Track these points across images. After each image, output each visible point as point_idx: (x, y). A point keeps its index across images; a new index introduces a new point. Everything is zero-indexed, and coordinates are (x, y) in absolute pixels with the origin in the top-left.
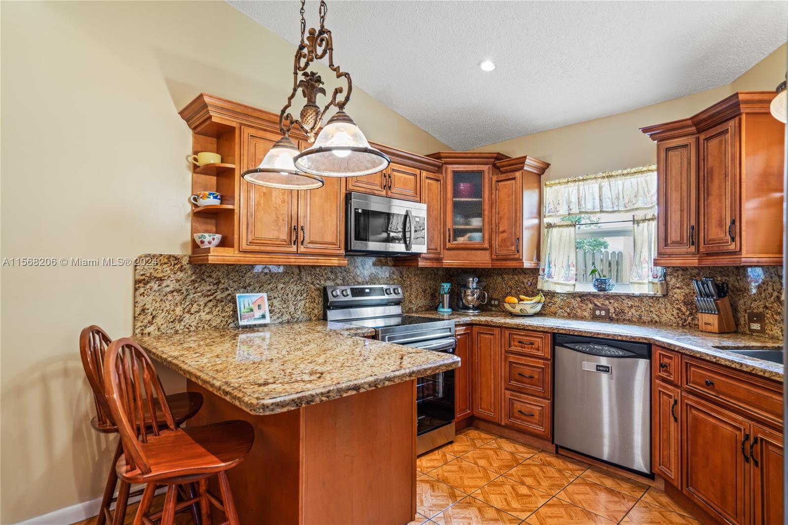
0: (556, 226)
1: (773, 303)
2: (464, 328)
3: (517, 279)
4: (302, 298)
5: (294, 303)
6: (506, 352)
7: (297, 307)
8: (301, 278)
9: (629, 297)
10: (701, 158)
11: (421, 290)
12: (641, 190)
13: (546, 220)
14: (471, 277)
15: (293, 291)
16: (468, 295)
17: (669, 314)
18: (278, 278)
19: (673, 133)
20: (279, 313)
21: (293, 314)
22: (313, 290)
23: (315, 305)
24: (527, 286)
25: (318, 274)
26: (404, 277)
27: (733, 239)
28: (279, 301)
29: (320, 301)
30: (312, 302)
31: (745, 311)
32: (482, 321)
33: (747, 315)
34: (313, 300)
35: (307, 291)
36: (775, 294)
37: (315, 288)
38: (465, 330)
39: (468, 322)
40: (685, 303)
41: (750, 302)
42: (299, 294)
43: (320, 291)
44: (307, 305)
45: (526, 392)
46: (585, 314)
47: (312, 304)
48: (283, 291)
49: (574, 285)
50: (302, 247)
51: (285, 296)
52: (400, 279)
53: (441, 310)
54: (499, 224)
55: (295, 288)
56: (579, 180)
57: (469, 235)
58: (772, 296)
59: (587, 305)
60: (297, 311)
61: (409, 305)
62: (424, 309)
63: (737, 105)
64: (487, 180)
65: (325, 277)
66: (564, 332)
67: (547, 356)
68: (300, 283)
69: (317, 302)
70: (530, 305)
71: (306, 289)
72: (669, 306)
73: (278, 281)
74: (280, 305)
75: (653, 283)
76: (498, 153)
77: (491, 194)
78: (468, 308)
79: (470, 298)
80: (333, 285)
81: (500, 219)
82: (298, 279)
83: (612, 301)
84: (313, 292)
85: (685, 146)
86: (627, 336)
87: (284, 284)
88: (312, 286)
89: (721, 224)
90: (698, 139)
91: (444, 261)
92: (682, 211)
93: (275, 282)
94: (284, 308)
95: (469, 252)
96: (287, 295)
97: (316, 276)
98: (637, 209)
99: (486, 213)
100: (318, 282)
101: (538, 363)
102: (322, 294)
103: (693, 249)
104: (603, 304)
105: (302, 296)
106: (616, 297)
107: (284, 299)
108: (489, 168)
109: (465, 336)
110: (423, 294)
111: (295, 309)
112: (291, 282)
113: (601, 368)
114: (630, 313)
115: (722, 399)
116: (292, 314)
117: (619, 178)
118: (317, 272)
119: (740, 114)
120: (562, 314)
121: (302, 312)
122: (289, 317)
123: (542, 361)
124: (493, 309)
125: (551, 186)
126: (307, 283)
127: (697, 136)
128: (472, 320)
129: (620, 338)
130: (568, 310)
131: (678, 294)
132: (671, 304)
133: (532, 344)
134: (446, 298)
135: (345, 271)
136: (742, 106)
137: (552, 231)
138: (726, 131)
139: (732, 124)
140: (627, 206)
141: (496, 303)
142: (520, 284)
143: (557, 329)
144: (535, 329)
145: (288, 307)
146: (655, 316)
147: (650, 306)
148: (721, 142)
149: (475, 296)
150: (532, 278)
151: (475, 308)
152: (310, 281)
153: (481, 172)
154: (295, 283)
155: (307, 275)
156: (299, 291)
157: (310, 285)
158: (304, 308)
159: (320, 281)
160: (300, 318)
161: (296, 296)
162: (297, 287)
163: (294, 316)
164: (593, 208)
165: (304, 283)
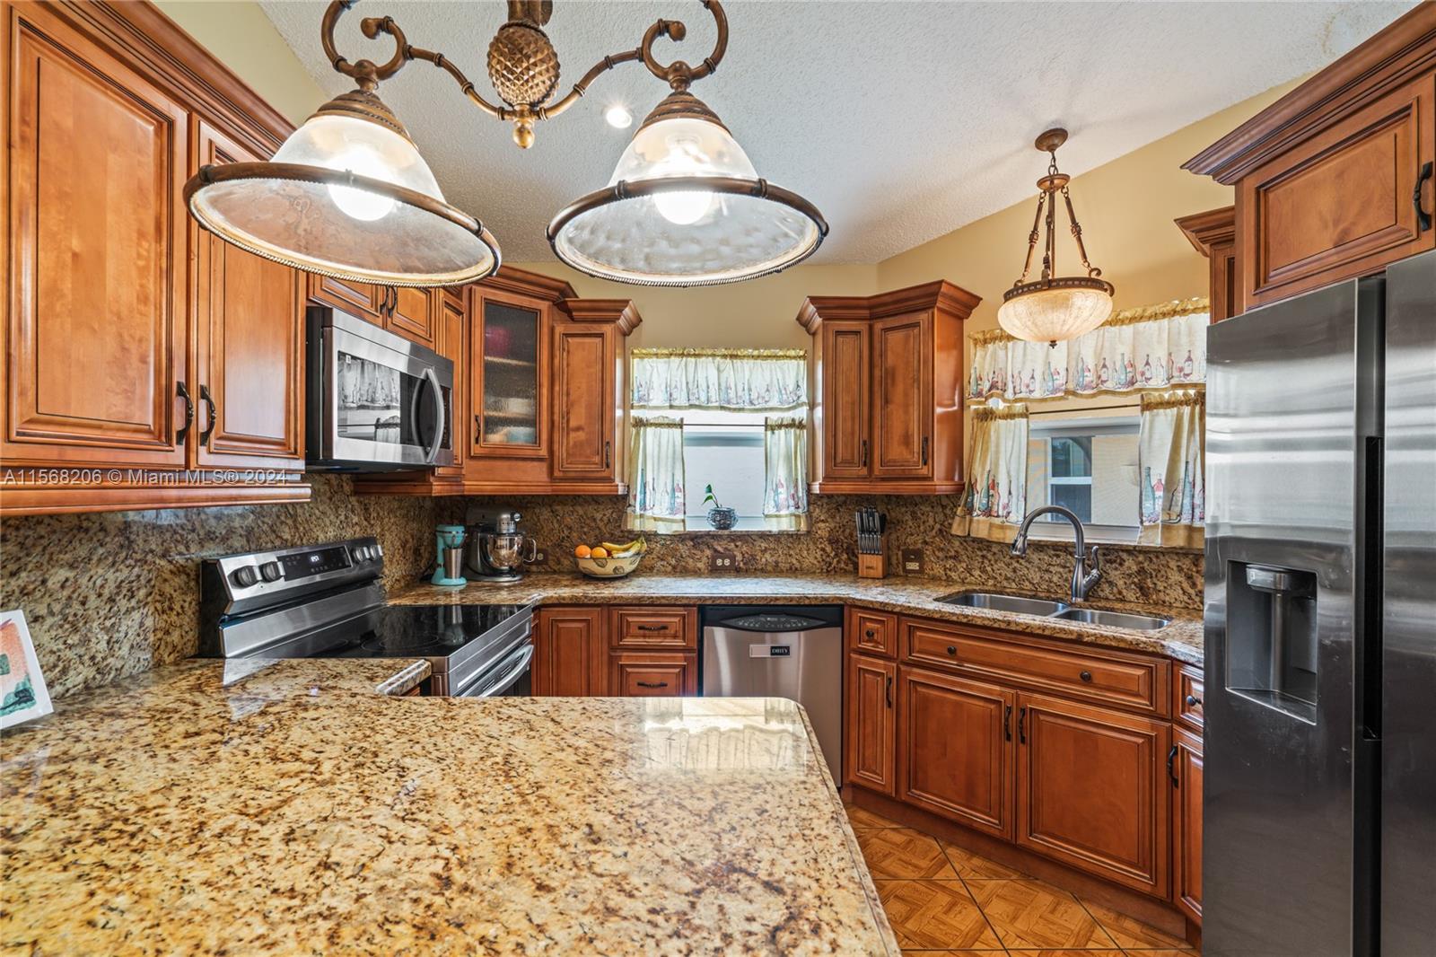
0: (652, 425)
1: (934, 537)
3: (581, 512)
4: (133, 602)
5: (108, 623)
6: (612, 648)
7: (116, 636)
8: (131, 542)
9: (764, 536)
10: (877, 352)
11: (399, 543)
12: (775, 382)
13: (634, 413)
14: (505, 512)
15: (102, 586)
16: (502, 547)
17: (811, 557)
18: (49, 550)
20: (55, 666)
21: (104, 659)
22: (167, 576)
23: (174, 618)
24: (601, 524)
25: (182, 527)
26: (372, 517)
27: (925, 463)
28: (51, 626)
29: (186, 605)
30: (163, 612)
31: (899, 548)
32: (564, 598)
33: (900, 553)
34: (167, 603)
35: (149, 581)
36: (938, 526)
37: (172, 567)
40: (830, 542)
41: (904, 537)
42: (124, 592)
43: (188, 575)
44: (149, 622)
46: (700, 565)
47: (165, 617)
48: (66, 593)
49: (683, 521)
50: (203, 450)
51: (76, 606)
52: (365, 523)
53: (445, 581)
54: (568, 413)
55: (110, 575)
56: (689, 355)
57: (506, 430)
58: (933, 528)
59: (702, 551)
60: (117, 646)
62: (403, 584)
63: (936, 294)
64: (545, 330)
65: (202, 533)
66: (723, 602)
67: (691, 645)
68: (126, 558)
69: (177, 607)
70: (625, 558)
71: (145, 572)
72: (812, 546)
73: (51, 559)
74: (56, 638)
75: (796, 516)
76: (567, 284)
77: (552, 357)
78: (500, 573)
79: (503, 552)
81: (570, 405)
82: (122, 546)
83: (739, 543)
84: (165, 580)
85: (857, 333)
86: (816, 598)
87: (72, 566)
88: (163, 563)
89: (906, 440)
90: (871, 328)
91: (466, 483)
92: (853, 419)
93: (39, 566)
94: (70, 647)
95: (513, 463)
96: (83, 603)
97: (174, 532)
98: (771, 409)
99: (545, 391)
100: (182, 548)
101: (674, 658)
102: (192, 584)
103: (864, 471)
104: (726, 549)
105: (133, 597)
106: (746, 537)
107: (70, 619)
108: (549, 307)
110: (401, 551)
111: (108, 643)
112: (95, 558)
113: (777, 651)
114: (764, 560)
115: (968, 667)
116: (99, 658)
117: (745, 361)
119: (933, 307)
120: (663, 569)
121: (132, 647)
122: (91, 672)
123: (681, 655)
124: (534, 568)
125: (642, 357)
126: (149, 557)
127: (868, 322)
129: (807, 602)
130: (673, 562)
131: (823, 530)
132: (815, 543)
133: (665, 628)
134: (456, 556)
136: (940, 298)
137: (645, 432)
138: (917, 325)
139: (923, 317)
140: (756, 402)
142: (588, 521)
143: (711, 598)
144: (673, 602)
145: (85, 641)
146: (794, 561)
147: (789, 548)
148: (907, 338)
149: (516, 548)
150: (610, 511)
151: (512, 572)
152: (159, 550)
153: (535, 313)
154: (111, 559)
155: (148, 535)
156: (123, 584)
157: (157, 561)
158: (139, 635)
159: (187, 548)
160: (126, 667)
161: (114, 601)
162: (117, 570)
163: (107, 665)
164: (708, 400)
165: (138, 556)
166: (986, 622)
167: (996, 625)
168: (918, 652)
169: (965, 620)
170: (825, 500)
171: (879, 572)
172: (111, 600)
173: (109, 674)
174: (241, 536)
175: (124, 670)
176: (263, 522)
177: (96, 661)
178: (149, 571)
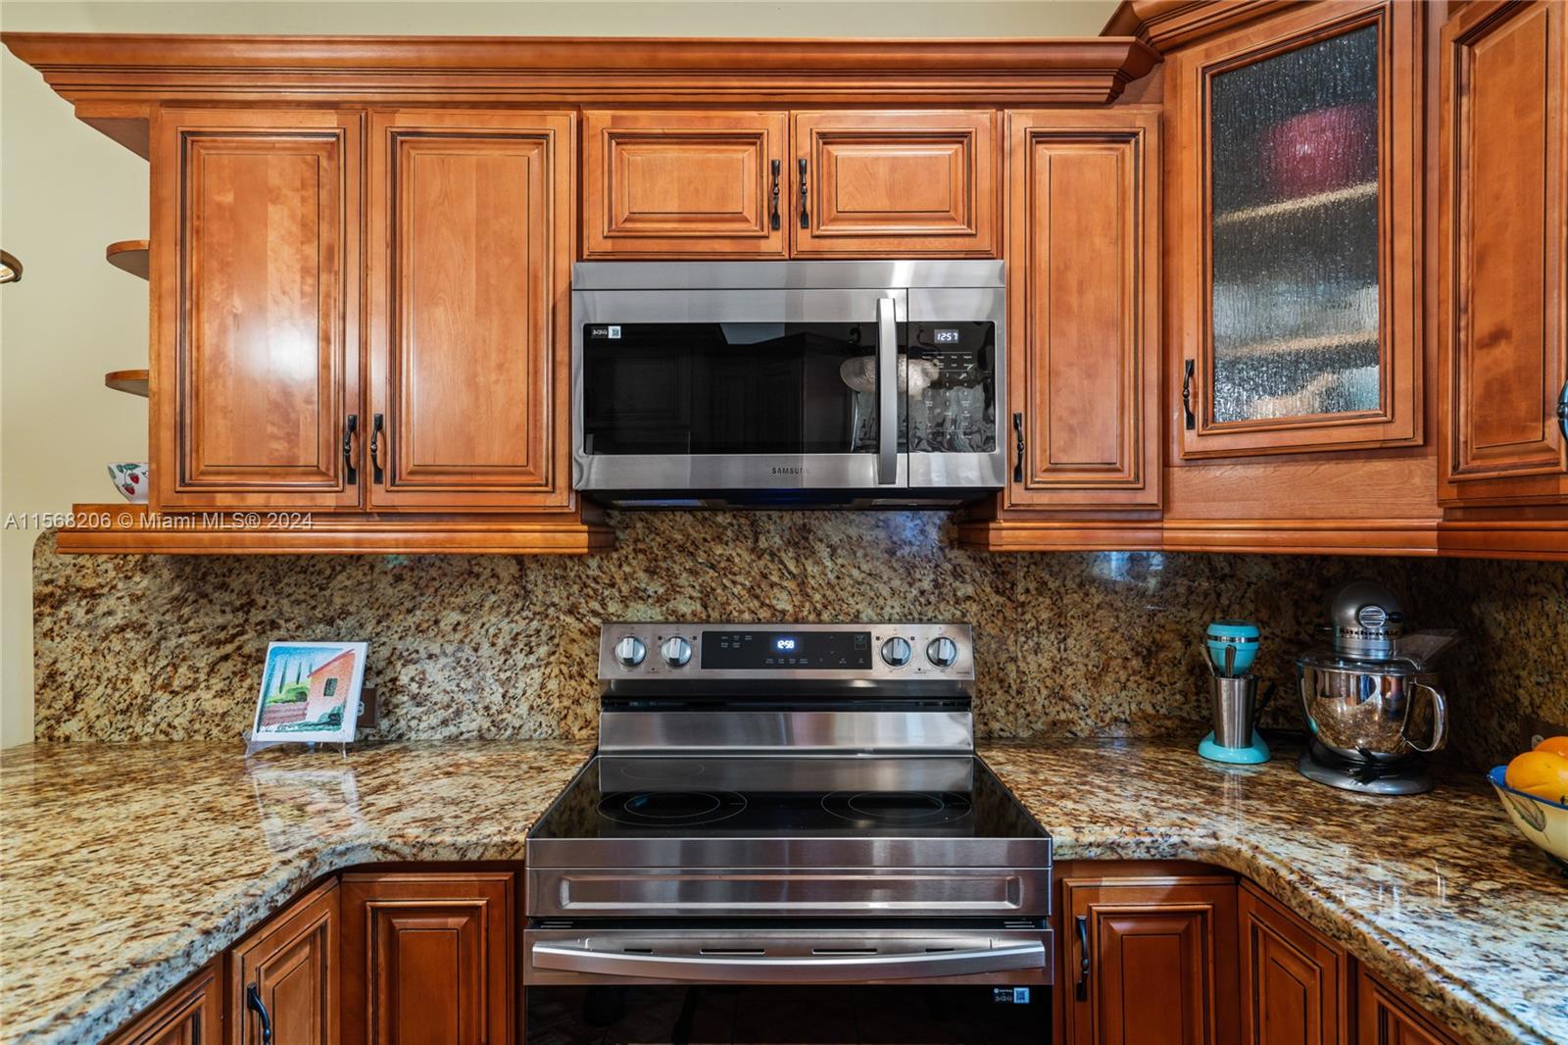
2: (1170, 881)
4: (532, 659)
5: (503, 676)
7: (512, 692)
8: (528, 592)
11: (1125, 647)
15: (495, 635)
18: (441, 592)
20: (449, 706)
21: (500, 712)
22: (576, 636)
23: (585, 686)
25: (595, 580)
26: (1020, 588)
28: (444, 666)
30: (571, 677)
34: (575, 669)
35: (552, 638)
37: (582, 626)
38: (1173, 894)
39: (1190, 856)
42: (521, 646)
44: (552, 685)
47: (573, 683)
48: (458, 636)
50: (377, 489)
51: (468, 652)
52: (995, 599)
54: (1473, 292)
55: (504, 625)
60: (513, 703)
61: (1053, 710)
65: (625, 589)
68: (522, 609)
71: (546, 627)
73: (443, 601)
74: (450, 679)
79: (1342, 708)
80: (661, 618)
82: (517, 596)
84: (573, 641)
87: (463, 611)
88: (569, 619)
93: (432, 607)
94: (464, 691)
96: (476, 650)
97: (585, 585)
99: (1404, 245)
100: (595, 605)
105: (531, 652)
107: (463, 663)
109: (1179, 926)
110: (1136, 663)
111: (504, 696)
112: (487, 605)
116: (493, 710)
118: (590, 573)
121: (532, 708)
122: (486, 724)
126: (551, 611)
128: (1217, 850)
134: (1231, 695)
135: (713, 567)
145: (479, 689)
151: (1376, 769)
152: (564, 604)
154: (504, 608)
155: (549, 586)
156: (520, 637)
157: (562, 617)
158: (540, 697)
159: (604, 605)
160: (525, 728)
161: (509, 653)
162: (512, 621)
163: (503, 720)
165: (538, 609)
172: (506, 651)
173: (506, 730)
174: (691, 598)
175: (522, 731)
176: (734, 583)
177: (491, 712)
178: (552, 627)
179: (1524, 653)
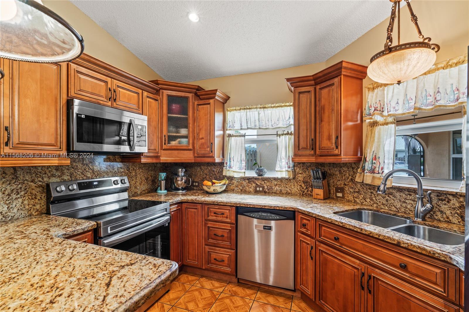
0: (234, 136)
1: (349, 182)
3: (210, 169)
4: (19, 196)
5: (7, 202)
6: (206, 220)
7: (11, 206)
8: (17, 177)
9: (275, 179)
10: (317, 99)
11: (144, 178)
12: (281, 116)
13: (228, 132)
14: (180, 168)
15: (5, 191)
16: (179, 181)
17: (295, 189)
19: (302, 83)
21: (6, 213)
23: (37, 201)
24: (216, 173)
25: (40, 173)
26: (130, 170)
27: (337, 148)
29: (43, 197)
30: (32, 199)
31: (334, 186)
32: (189, 200)
33: (334, 188)
34: (33, 197)
35: (26, 189)
36: (350, 177)
37: (36, 185)
39: (179, 201)
40: (304, 182)
41: (336, 181)
42: (15, 192)
43: (43, 188)
44: (26, 202)
45: (219, 246)
46: (251, 190)
47: (33, 200)
49: (245, 172)
50: (6, 148)
52: (127, 172)
53: (159, 191)
54: (199, 133)
55: (8, 187)
56: (247, 109)
57: (179, 140)
58: (348, 178)
59: (252, 184)
60: (11, 209)
61: (135, 190)
62: (146, 192)
63: (341, 68)
64: (191, 104)
65: (49, 174)
66: (244, 206)
67: (232, 221)
68: (15, 182)
69: (39, 198)
70: (219, 186)
71: (24, 186)
72: (296, 184)
75: (288, 171)
76: (198, 86)
77: (194, 113)
78: (179, 189)
79: (179, 182)
80: (59, 181)
81: (200, 130)
83: (266, 182)
84: (33, 189)
85: (309, 92)
86: (282, 207)
88: (31, 184)
89: (329, 138)
90: (315, 89)
91: (161, 158)
92: (307, 130)
95: (179, 151)
97: (37, 174)
98: (279, 128)
99: (191, 125)
100: (41, 179)
101: (227, 226)
102: (45, 190)
103: (312, 152)
104: (261, 184)
105: (18, 194)
106: (268, 179)
108: (192, 96)
109: (177, 211)
110: (145, 181)
111: (8, 208)
114: (276, 189)
115: (344, 248)
116: (4, 213)
117: (269, 109)
118: (38, 171)
119: (341, 75)
120: (237, 190)
121: (18, 210)
123: (229, 225)
124: (195, 188)
125: (230, 111)
126: (26, 182)
127: (314, 86)
128: (182, 200)
129: (278, 208)
130: (241, 188)
131: (300, 177)
132: (297, 183)
133: (223, 214)
134: (163, 183)
135: (73, 168)
136: (343, 70)
137: (231, 139)
138: (333, 84)
139: (336, 80)
140: (273, 126)
141: (197, 184)
142: (212, 172)
143: (239, 204)
144: (225, 204)
146: (288, 190)
147: (286, 184)
148: (329, 91)
149: (183, 181)
150: (219, 168)
151: (183, 189)
152: (30, 180)
153: (187, 98)
154: (8, 182)
155: (25, 175)
156: (14, 190)
157: (29, 183)
158: (21, 206)
159: (43, 179)
160: (16, 216)
161: (10, 195)
162: (11, 186)
163: (7, 215)
164: (255, 126)
165: (21, 182)
166: (351, 227)
167: (355, 230)
168: (323, 236)
169: (341, 225)
170: (301, 165)
171: (322, 197)
172: (9, 195)
173: (8, 218)
174: (67, 175)
175: (15, 217)
176: (78, 171)
177: (2, 214)
178: (26, 186)
179: (193, 174)
